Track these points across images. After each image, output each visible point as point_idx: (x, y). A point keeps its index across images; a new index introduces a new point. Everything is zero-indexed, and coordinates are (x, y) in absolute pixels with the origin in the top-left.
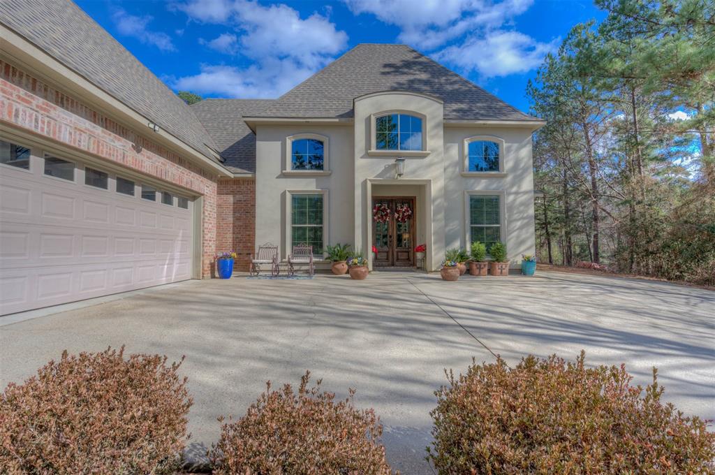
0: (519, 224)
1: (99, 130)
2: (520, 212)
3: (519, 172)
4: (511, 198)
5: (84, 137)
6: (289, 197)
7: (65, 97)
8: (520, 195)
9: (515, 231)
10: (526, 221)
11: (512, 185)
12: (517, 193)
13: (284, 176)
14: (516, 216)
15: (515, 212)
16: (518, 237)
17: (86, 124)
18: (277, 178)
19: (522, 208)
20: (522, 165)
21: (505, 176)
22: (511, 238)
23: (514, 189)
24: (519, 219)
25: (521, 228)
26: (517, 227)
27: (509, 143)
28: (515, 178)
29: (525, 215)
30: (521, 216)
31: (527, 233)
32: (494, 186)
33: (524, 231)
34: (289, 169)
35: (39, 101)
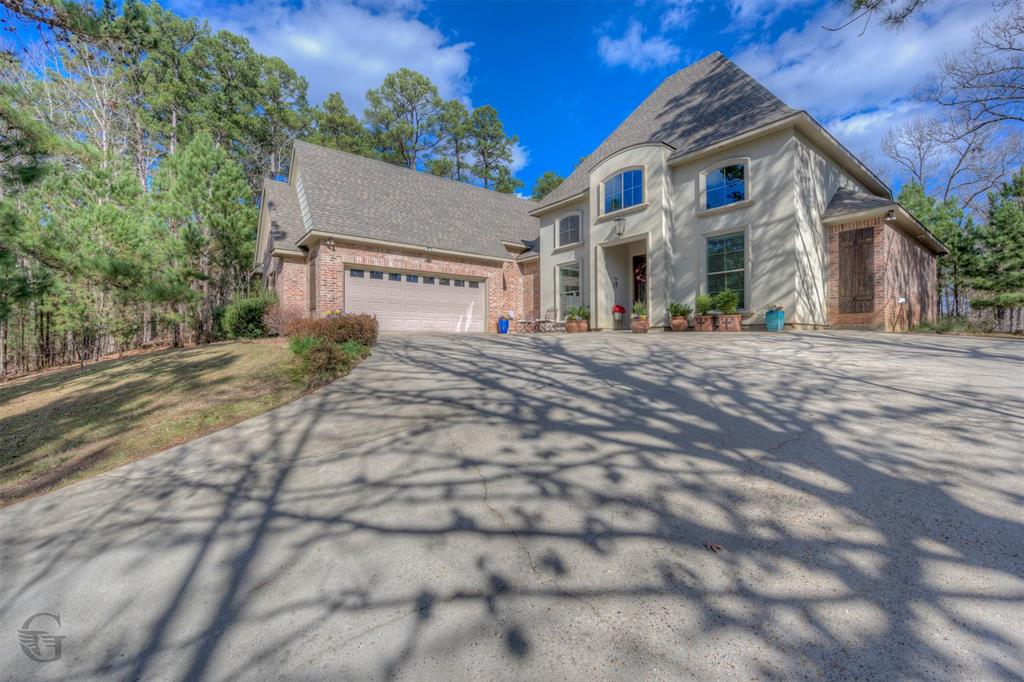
0: (770, 264)
1: (406, 258)
2: (771, 249)
3: (771, 195)
4: (759, 232)
5: (399, 263)
6: (558, 269)
7: (390, 250)
8: (771, 226)
9: (763, 275)
10: (780, 260)
11: (761, 215)
12: (767, 224)
13: (556, 252)
14: (766, 255)
15: (765, 249)
16: (768, 282)
17: (400, 257)
18: (553, 254)
19: (774, 243)
20: (776, 184)
21: (752, 203)
22: (758, 286)
23: (764, 220)
24: (771, 259)
25: (773, 270)
26: (768, 268)
27: (756, 159)
28: (765, 203)
29: (780, 251)
30: (774, 253)
31: (782, 275)
32: (737, 221)
33: (778, 272)
34: (558, 247)
35: (380, 254)
